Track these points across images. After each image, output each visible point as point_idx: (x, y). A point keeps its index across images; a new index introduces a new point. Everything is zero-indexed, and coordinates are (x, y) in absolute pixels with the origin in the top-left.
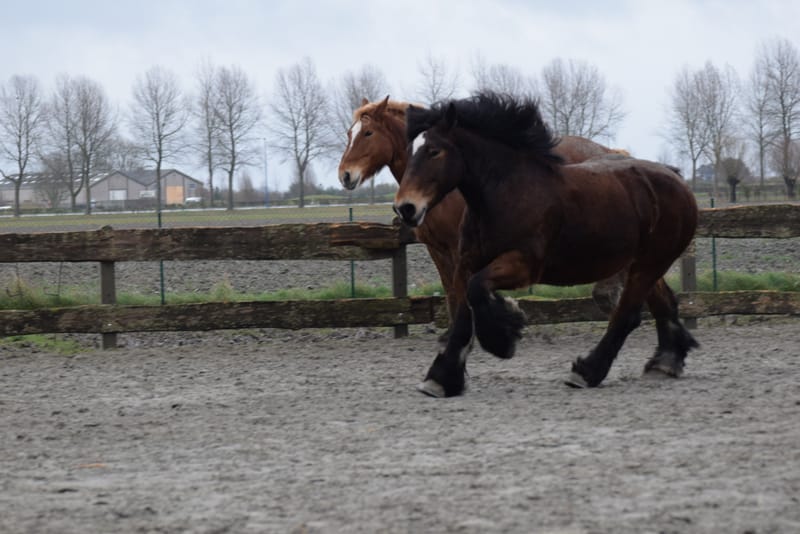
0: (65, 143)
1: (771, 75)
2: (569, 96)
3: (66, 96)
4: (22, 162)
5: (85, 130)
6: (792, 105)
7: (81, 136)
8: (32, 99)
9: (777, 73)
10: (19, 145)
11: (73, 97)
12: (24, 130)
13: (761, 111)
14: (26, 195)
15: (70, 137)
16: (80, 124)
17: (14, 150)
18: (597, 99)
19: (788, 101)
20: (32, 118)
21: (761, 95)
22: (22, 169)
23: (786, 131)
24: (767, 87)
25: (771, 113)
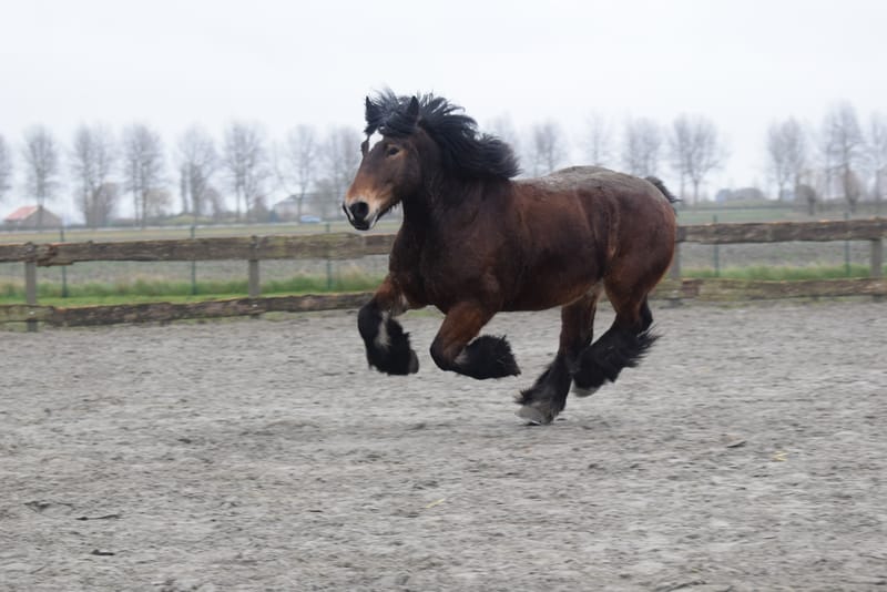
0: (333, 172)
1: (836, 126)
2: (692, 140)
3: (334, 137)
4: (304, 185)
5: (348, 162)
6: (852, 146)
7: (345, 168)
8: (311, 140)
9: (840, 123)
10: (301, 173)
11: (340, 140)
12: (305, 162)
13: (829, 151)
14: (305, 208)
15: (337, 167)
16: (345, 159)
17: (298, 177)
18: (711, 143)
19: (848, 144)
20: (311, 154)
21: (829, 139)
22: (304, 189)
23: (846, 165)
24: (833, 133)
25: (836, 153)
